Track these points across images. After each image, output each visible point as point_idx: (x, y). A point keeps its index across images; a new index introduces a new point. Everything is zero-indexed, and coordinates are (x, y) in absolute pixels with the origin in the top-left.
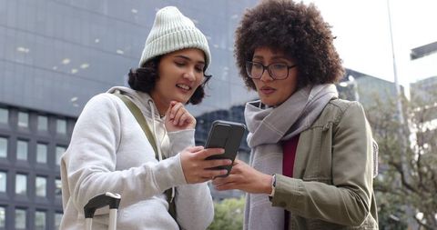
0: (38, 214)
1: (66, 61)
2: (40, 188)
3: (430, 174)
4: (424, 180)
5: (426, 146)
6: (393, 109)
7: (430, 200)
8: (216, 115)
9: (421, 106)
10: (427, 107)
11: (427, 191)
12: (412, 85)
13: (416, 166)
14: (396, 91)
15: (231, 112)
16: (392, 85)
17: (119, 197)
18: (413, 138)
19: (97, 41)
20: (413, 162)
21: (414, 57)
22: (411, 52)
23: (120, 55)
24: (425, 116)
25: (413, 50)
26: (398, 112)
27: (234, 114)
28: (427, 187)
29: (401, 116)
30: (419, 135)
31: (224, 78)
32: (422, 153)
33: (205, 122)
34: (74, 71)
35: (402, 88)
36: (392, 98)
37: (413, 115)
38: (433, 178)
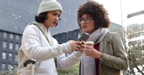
0: (3, 64)
1: (14, 15)
2: (4, 56)
3: (132, 56)
4: (130, 57)
5: (131, 46)
6: (121, 34)
7: (132, 64)
8: (62, 34)
9: (130, 33)
10: (132, 34)
11: (132, 61)
12: (127, 26)
13: (128, 53)
14: (122, 28)
15: (68, 33)
16: (121, 26)
17: (35, 60)
18: (127, 44)
19: (24, 8)
20: (127, 51)
21: (128, 17)
22: (127, 16)
23: (32, 13)
24: (131, 36)
25: (128, 15)
26: (123, 35)
27: (68, 34)
28: (131, 59)
29: (124, 36)
30: (129, 43)
31: (66, 22)
32: (130, 48)
33: (59, 36)
34: (16, 18)
35: (124, 27)
36: (121, 30)
37: (127, 36)
38: (133, 57)
